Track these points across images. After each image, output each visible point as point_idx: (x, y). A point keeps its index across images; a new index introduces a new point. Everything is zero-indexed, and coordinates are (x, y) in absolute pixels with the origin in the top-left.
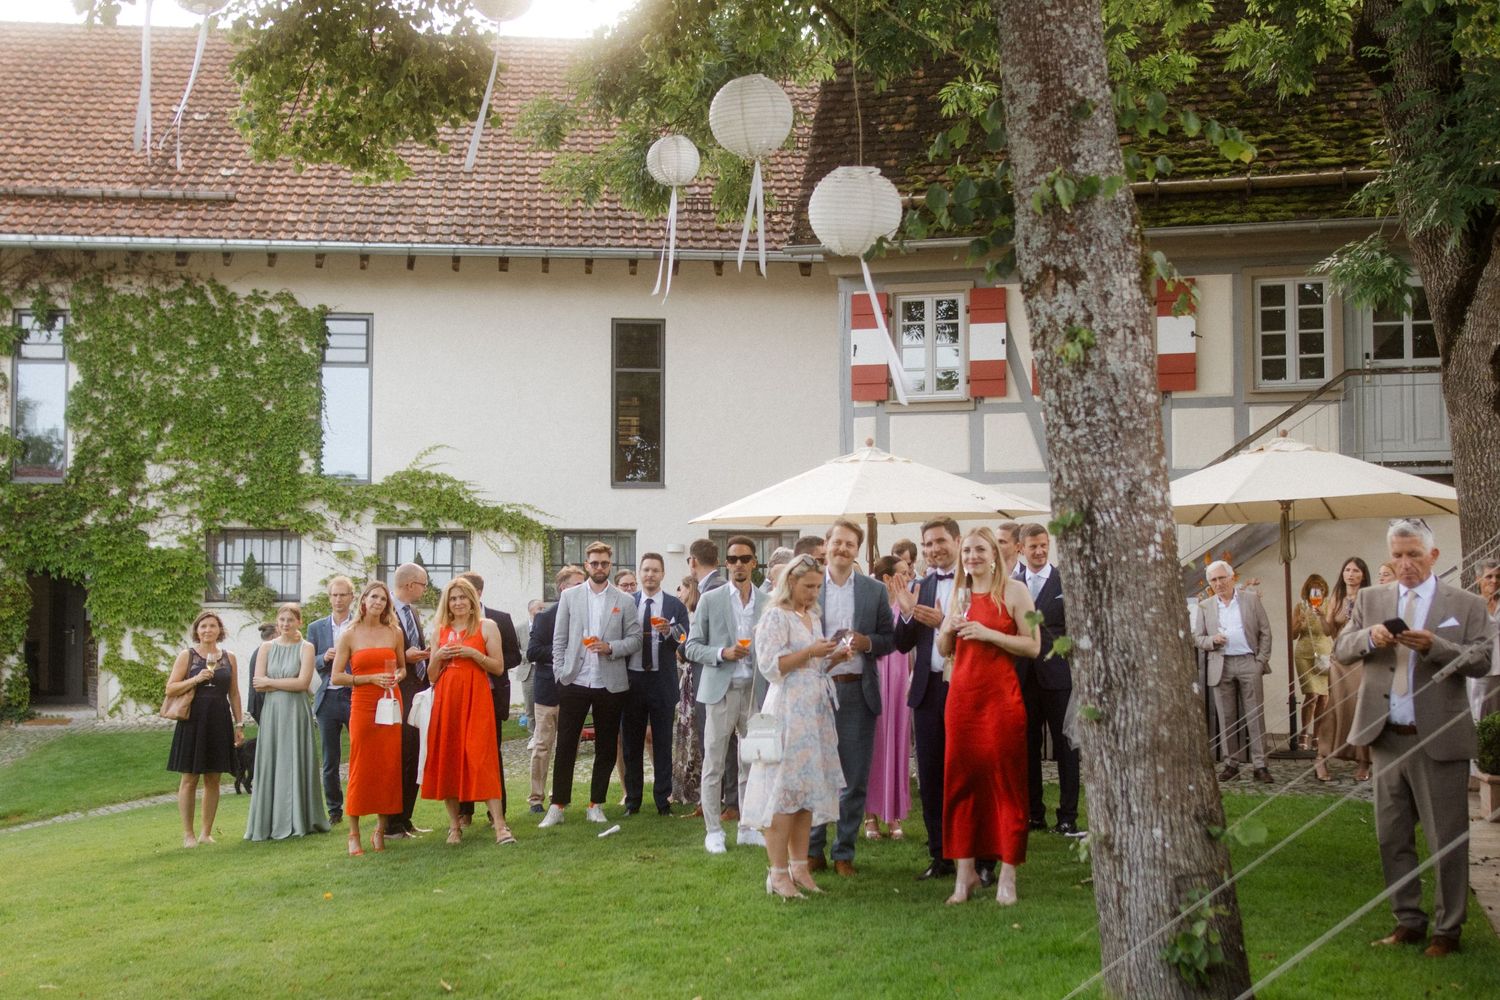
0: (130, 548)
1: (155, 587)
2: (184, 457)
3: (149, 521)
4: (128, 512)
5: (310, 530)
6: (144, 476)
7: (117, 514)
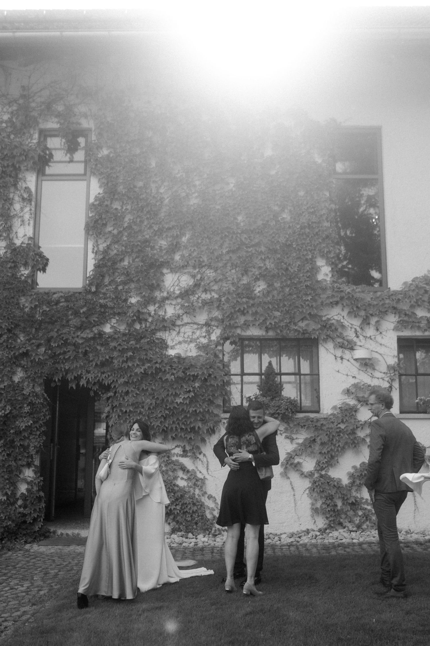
0: (150, 354)
1: (176, 395)
2: (201, 266)
3: (168, 329)
4: (146, 320)
5: (330, 337)
6: (162, 284)
7: (135, 321)
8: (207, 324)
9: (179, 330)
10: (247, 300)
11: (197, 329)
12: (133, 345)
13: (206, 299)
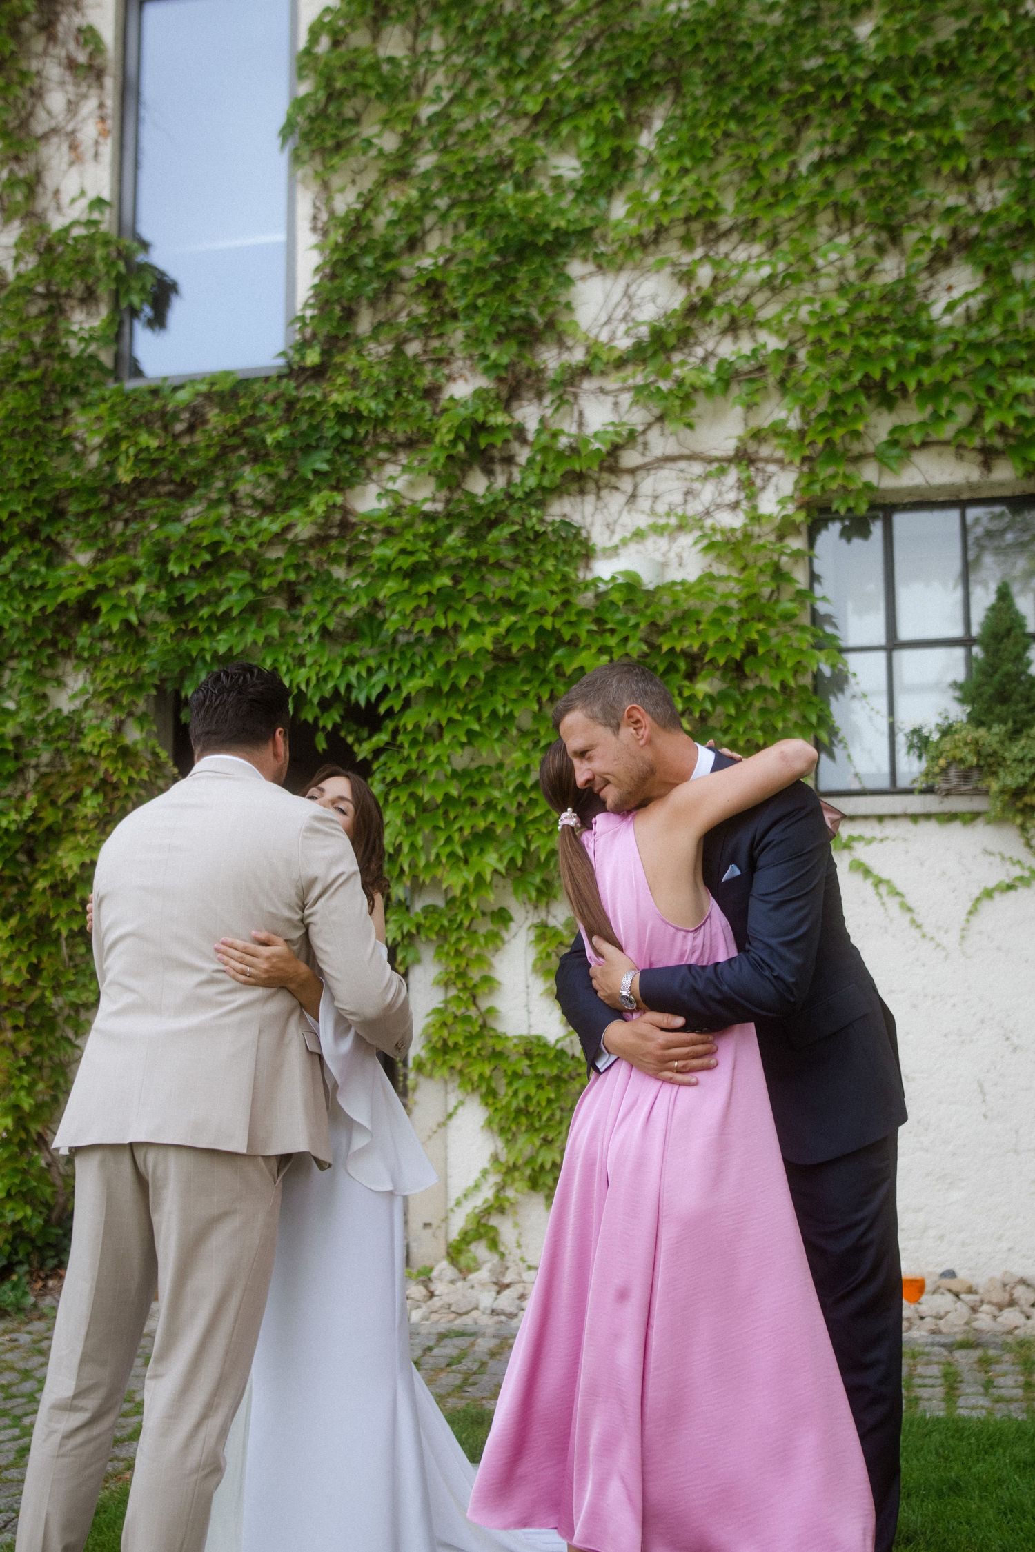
0: (521, 582)
3: (591, 486)
4: (509, 460)
6: (564, 318)
7: (470, 466)
8: (743, 457)
9: (636, 487)
10: (899, 340)
11: (706, 477)
12: (453, 549)
13: (733, 358)
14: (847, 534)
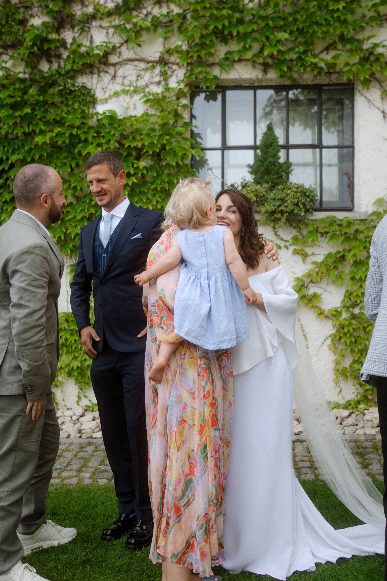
0: (63, 112)
3: (96, 70)
4: (59, 56)
5: (376, 79)
7: (41, 59)
8: (162, 61)
9: (115, 72)
10: (230, 12)
11: (146, 70)
12: (32, 96)
13: (158, 16)
14: (207, 99)
